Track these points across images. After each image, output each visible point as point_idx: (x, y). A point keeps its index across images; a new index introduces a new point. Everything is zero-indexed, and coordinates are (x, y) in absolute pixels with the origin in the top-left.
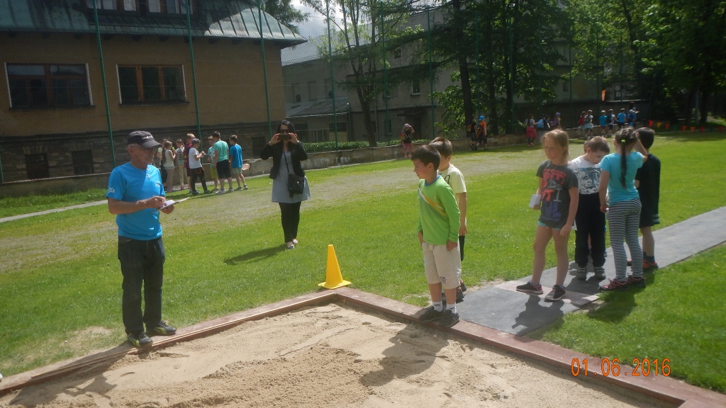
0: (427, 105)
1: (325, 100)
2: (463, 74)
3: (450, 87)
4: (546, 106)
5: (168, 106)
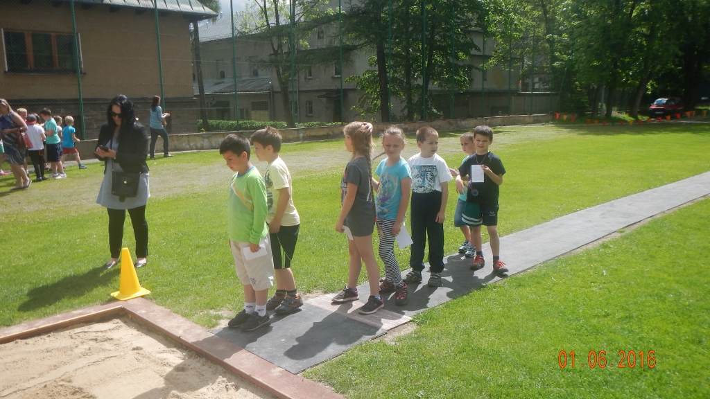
0: (348, 88)
2: (380, 58)
3: (368, 71)
4: (459, 94)
5: (62, 76)
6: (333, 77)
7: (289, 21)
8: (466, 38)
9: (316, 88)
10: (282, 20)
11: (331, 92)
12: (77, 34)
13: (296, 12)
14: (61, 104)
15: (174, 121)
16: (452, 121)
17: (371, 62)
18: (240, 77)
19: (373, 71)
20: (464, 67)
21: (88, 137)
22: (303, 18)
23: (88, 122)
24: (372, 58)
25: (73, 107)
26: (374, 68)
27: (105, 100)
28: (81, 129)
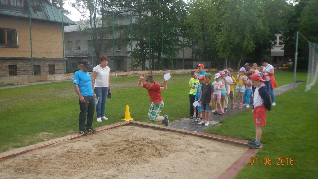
0: (123, 56)
1: (76, 50)
2: (142, 44)
3: (135, 49)
4: (174, 60)
5: (9, 47)
6: (117, 51)
7: (100, 27)
8: (176, 37)
9: (109, 56)
10: (97, 26)
11: (116, 57)
12: (16, 30)
13: (104, 23)
14: (8, 60)
15: (56, 68)
16: (172, 70)
17: (137, 45)
18: (71, 50)
19: (138, 49)
20: (176, 49)
21: (19, 74)
22: (107, 26)
23: (19, 67)
24: (137, 44)
25: (13, 61)
26: (138, 48)
27: (27, 58)
28: (16, 70)
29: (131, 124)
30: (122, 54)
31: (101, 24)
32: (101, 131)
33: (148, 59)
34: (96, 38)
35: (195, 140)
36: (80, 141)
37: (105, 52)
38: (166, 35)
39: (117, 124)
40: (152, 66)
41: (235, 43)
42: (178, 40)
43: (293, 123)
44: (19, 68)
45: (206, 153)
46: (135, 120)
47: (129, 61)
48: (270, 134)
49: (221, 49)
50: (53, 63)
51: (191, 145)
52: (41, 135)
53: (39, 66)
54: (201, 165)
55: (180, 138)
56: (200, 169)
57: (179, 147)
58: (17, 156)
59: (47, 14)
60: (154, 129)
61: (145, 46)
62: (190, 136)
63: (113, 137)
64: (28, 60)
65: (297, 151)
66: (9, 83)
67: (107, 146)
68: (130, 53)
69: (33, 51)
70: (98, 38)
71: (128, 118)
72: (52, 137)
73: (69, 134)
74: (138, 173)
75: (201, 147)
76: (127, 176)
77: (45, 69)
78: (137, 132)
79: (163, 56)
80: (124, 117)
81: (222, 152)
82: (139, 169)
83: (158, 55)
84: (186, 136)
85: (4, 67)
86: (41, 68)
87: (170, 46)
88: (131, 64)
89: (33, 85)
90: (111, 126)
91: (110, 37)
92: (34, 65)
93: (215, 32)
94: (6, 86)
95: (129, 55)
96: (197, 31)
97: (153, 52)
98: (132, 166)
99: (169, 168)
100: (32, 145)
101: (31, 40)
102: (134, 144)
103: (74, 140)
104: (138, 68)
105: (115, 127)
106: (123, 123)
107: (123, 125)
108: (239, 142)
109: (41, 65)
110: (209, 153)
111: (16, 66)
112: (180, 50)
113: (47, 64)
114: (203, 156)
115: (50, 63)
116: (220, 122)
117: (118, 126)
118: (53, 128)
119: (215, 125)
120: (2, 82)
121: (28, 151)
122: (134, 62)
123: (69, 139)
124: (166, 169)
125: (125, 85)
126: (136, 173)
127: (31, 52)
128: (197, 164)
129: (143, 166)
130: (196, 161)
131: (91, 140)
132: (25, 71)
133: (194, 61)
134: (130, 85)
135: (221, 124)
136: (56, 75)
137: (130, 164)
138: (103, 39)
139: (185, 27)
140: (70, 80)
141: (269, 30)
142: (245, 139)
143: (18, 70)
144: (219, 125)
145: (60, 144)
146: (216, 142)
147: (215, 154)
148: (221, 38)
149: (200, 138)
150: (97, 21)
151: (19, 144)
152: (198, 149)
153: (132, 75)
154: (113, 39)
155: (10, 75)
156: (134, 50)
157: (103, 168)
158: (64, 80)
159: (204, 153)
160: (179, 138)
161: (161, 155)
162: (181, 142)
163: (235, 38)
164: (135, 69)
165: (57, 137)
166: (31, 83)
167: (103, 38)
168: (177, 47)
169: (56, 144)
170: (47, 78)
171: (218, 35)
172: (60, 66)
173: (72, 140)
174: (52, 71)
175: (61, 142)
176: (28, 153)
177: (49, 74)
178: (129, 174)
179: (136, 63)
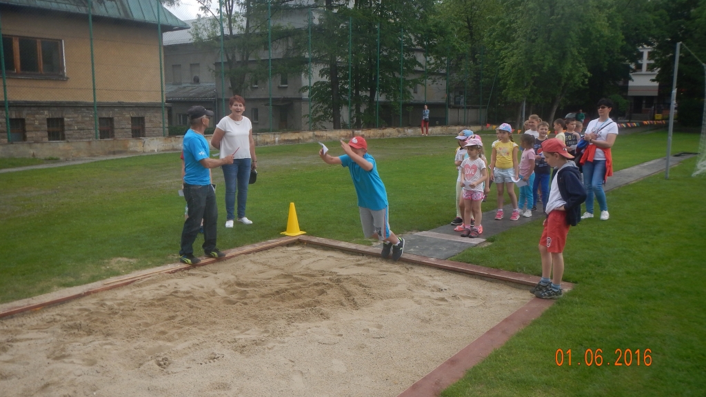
0: (293, 97)
1: (190, 85)
2: (333, 71)
3: (318, 82)
4: (405, 105)
5: (46, 79)
6: (279, 87)
7: (243, 33)
8: (409, 55)
9: (262, 97)
10: (235, 32)
11: (275, 100)
12: (61, 41)
13: (250, 25)
14: (46, 106)
15: (147, 125)
16: (400, 129)
17: (322, 73)
18: (180, 84)
19: (324, 83)
20: (408, 81)
21: (69, 138)
22: (257, 31)
23: (69, 123)
24: (323, 70)
25: (56, 109)
26: (326, 79)
27: (86, 103)
28: (63, 130)
29: (298, 242)
30: (289, 94)
31: (245, 27)
32: (237, 255)
33: (347, 103)
34: (234, 57)
35: (431, 276)
36: (193, 275)
37: (252, 88)
38: (386, 50)
39: (269, 243)
40: (355, 119)
41: (545, 68)
42: (415, 62)
43: (647, 243)
44: (69, 125)
45: (450, 300)
46: (309, 234)
47: (306, 109)
48: (591, 265)
49: (511, 82)
50: (141, 114)
51: (420, 284)
52: (115, 263)
53: (111, 120)
54: (437, 325)
55: (400, 271)
56: (432, 332)
57: (394, 289)
58: (68, 302)
59: (127, 6)
60: (348, 254)
61: (340, 75)
62: (421, 268)
63: (261, 268)
64: (88, 106)
65: (641, 298)
66: (48, 157)
67: (246, 285)
68: (308, 91)
69: (96, 88)
70: (238, 58)
71: (295, 231)
72: (137, 268)
73: (172, 262)
74: (306, 336)
75: (440, 290)
76: (284, 342)
77: (123, 126)
78: (312, 260)
79: (380, 98)
80: (284, 229)
81: (484, 299)
82: (309, 331)
83: (368, 95)
84: (412, 268)
85: (37, 123)
86: (116, 125)
87: (397, 75)
88: (308, 116)
89: (98, 162)
90: (258, 246)
91: (264, 55)
92: (100, 118)
93: (499, 42)
94: (43, 163)
95: (306, 95)
96: (458, 42)
97: (358, 88)
98: (295, 324)
99: (370, 329)
100: (96, 281)
101: (93, 64)
102: (303, 283)
103: (180, 273)
104: (325, 124)
105: (266, 249)
106: (283, 241)
107: (282, 245)
108: (522, 279)
109: (116, 118)
110: (457, 301)
111: (62, 120)
112: (419, 85)
113: (128, 115)
114: (442, 307)
115: (134, 114)
116: (488, 240)
117: (272, 247)
118: (139, 249)
119: (476, 245)
120: (33, 155)
121: (88, 294)
122: (317, 111)
123: (170, 271)
124: (364, 330)
125: (294, 162)
126: (301, 337)
127: (94, 89)
128: (428, 321)
129: (318, 324)
130: (427, 317)
131: (216, 273)
132: (82, 131)
133: (449, 109)
134: (305, 162)
135: (490, 244)
136: (147, 140)
137: (291, 319)
138: (250, 59)
139: (431, 31)
140: (176, 150)
141: (623, 37)
142: (535, 275)
143: (66, 128)
144: (486, 245)
145: (153, 280)
146: (474, 279)
147: (468, 303)
148: (512, 56)
149: (441, 272)
150: (235, 21)
151: (72, 280)
152: (435, 293)
153: (311, 141)
154: (268, 60)
155: (49, 140)
156: (315, 84)
157: (237, 328)
158: (163, 151)
159: (446, 301)
160: (397, 272)
161: (355, 304)
162: (401, 279)
163: (544, 56)
164: (319, 126)
165: (147, 266)
166: (95, 156)
167: (247, 57)
168: (411, 77)
169: (145, 280)
170: (128, 146)
171: (506, 49)
172: (157, 121)
173: (176, 274)
174: (139, 130)
175: (154, 278)
176: (87, 297)
177: (133, 137)
178: (286, 339)
179: (321, 113)
